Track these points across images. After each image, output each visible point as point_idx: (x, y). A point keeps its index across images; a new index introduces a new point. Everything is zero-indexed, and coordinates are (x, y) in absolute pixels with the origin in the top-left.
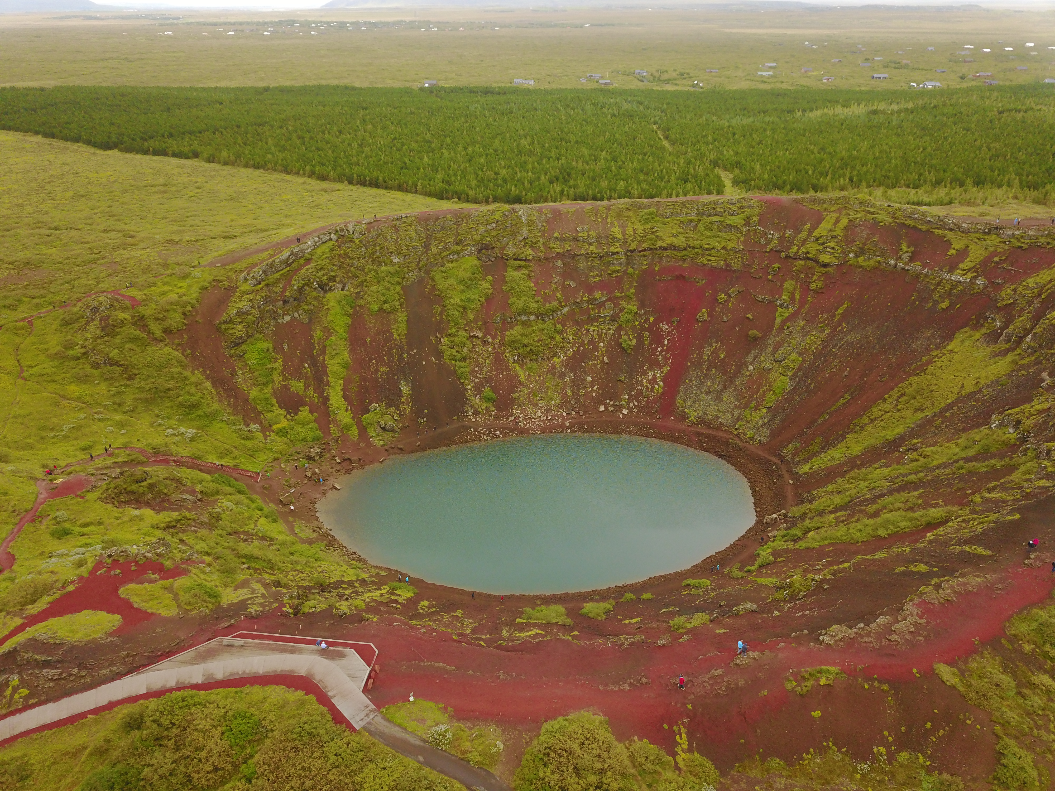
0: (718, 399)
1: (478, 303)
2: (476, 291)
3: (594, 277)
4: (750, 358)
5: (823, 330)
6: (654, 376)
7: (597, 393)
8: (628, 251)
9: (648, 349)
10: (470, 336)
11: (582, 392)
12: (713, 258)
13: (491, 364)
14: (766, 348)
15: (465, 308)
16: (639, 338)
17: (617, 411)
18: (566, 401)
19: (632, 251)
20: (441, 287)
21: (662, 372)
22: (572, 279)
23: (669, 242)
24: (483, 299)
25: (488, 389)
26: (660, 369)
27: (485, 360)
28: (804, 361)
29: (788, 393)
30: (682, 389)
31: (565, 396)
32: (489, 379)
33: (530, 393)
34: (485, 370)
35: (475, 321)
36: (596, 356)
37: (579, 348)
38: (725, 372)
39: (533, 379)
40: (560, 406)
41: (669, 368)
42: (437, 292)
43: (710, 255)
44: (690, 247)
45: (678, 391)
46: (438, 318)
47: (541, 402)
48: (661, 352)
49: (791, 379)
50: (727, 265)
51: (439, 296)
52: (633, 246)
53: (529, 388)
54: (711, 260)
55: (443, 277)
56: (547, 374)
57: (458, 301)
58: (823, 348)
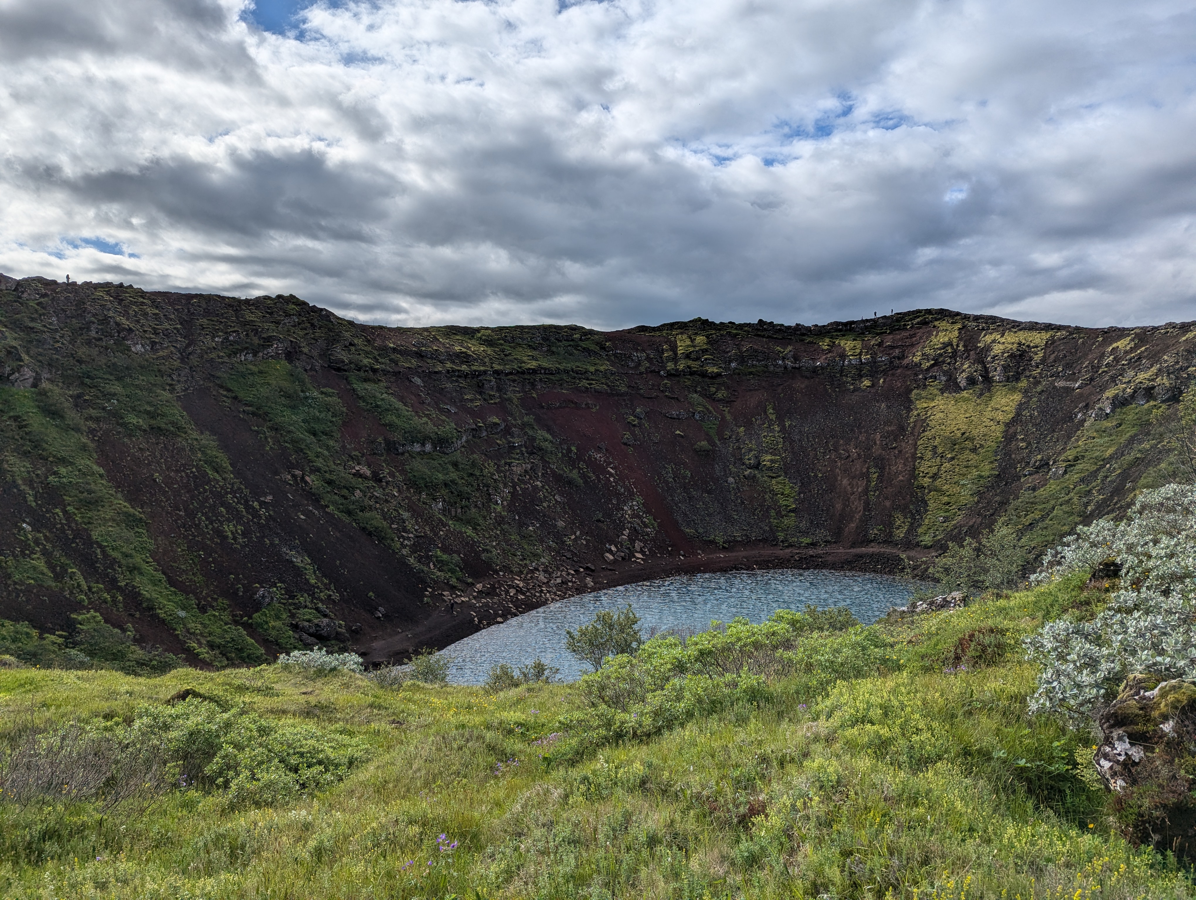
1: (331, 425)
3: (471, 401)
4: (719, 472)
5: (770, 430)
6: (632, 509)
7: (585, 539)
9: (599, 481)
10: (352, 474)
12: (594, 382)
14: (728, 460)
18: (557, 555)
20: (250, 399)
23: (533, 365)
28: (783, 459)
29: (800, 490)
30: (678, 517)
36: (544, 497)
37: (514, 488)
40: (556, 563)
41: (641, 498)
42: (247, 409)
44: (561, 371)
45: (676, 521)
48: (615, 482)
49: (789, 478)
51: (253, 413)
58: (790, 443)
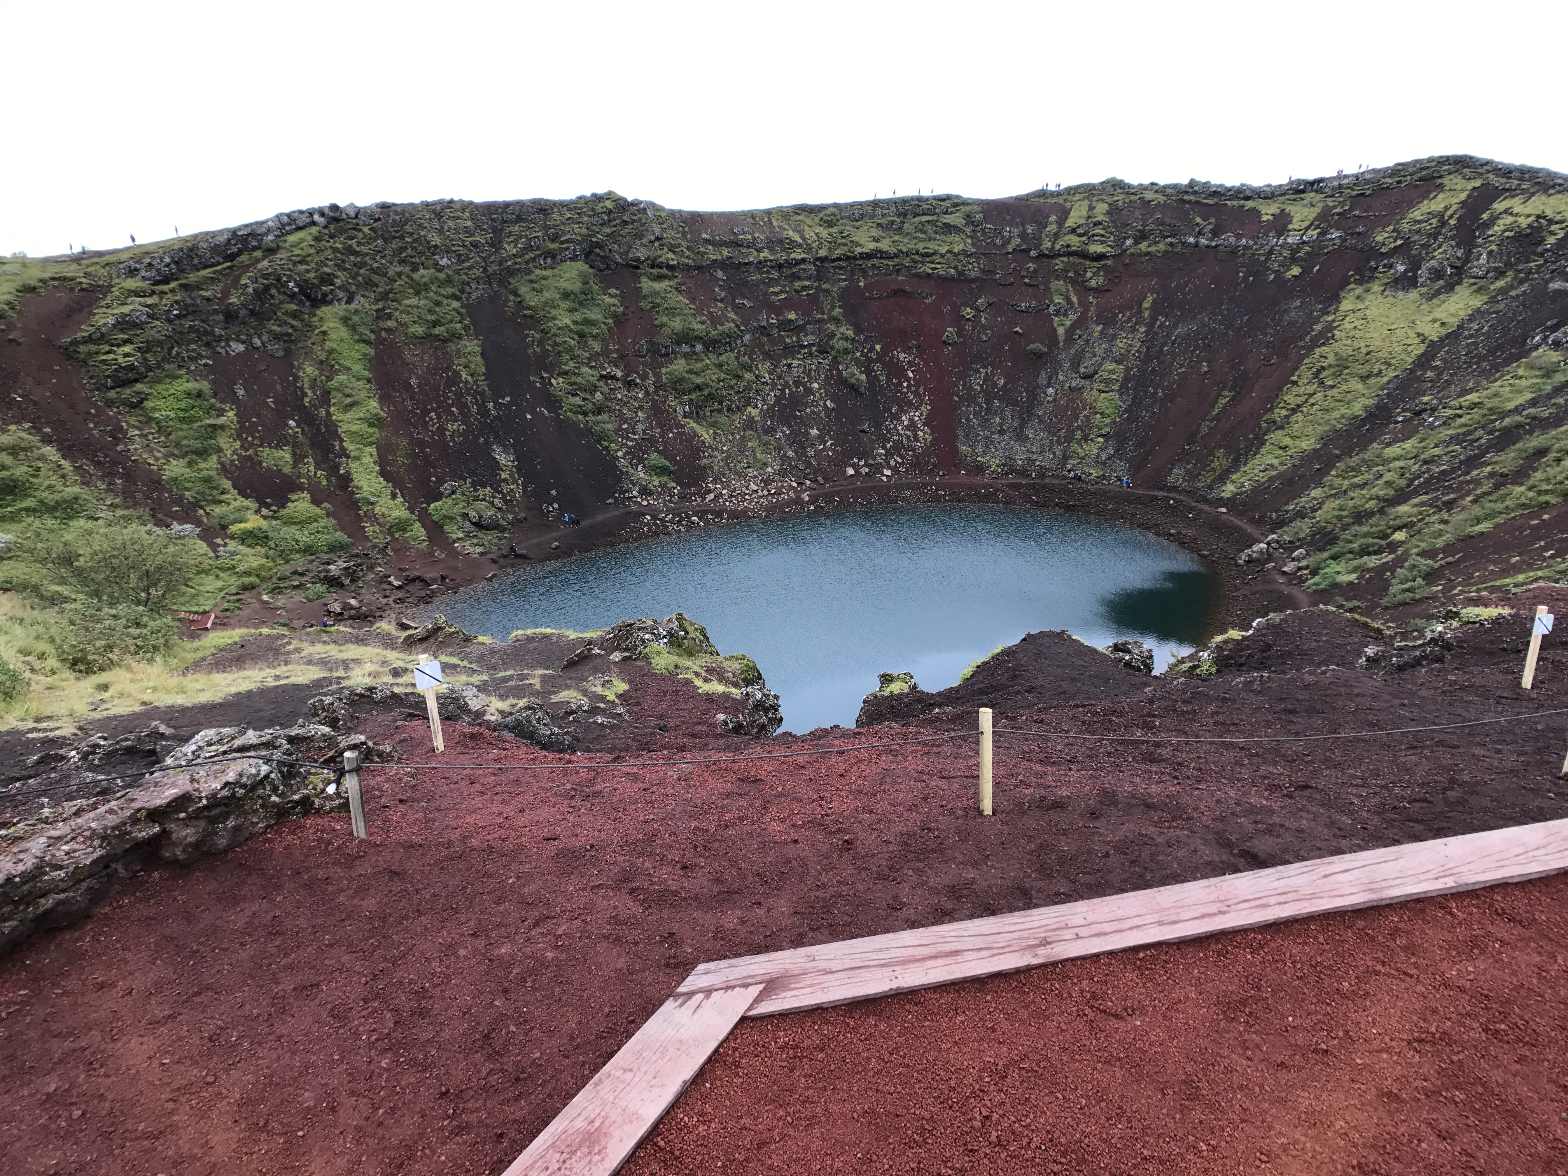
0: (1021, 437)
1: (603, 326)
2: (597, 310)
3: (776, 294)
4: (1042, 380)
5: (1133, 330)
6: (911, 420)
7: (834, 451)
9: (888, 386)
10: (602, 376)
11: (811, 452)
13: (648, 418)
14: (1061, 366)
15: (582, 335)
16: (868, 372)
17: (874, 473)
18: (790, 465)
20: (533, 304)
21: (921, 415)
22: (745, 297)
24: (611, 321)
25: (654, 455)
26: (917, 409)
27: (636, 413)
28: (1128, 369)
29: (1126, 411)
30: (960, 432)
31: (784, 458)
32: (651, 441)
33: (728, 457)
34: (640, 427)
35: (606, 352)
36: (813, 401)
37: (782, 391)
38: (1015, 403)
39: (723, 440)
40: (783, 473)
41: (929, 407)
42: (528, 312)
43: (932, 262)
44: (902, 253)
45: (957, 436)
46: (538, 350)
47: (750, 470)
48: (909, 387)
49: (1121, 394)
50: (960, 273)
51: (531, 317)
53: (723, 452)
54: (936, 269)
55: (534, 289)
56: (744, 430)
57: (569, 322)
58: (1148, 348)
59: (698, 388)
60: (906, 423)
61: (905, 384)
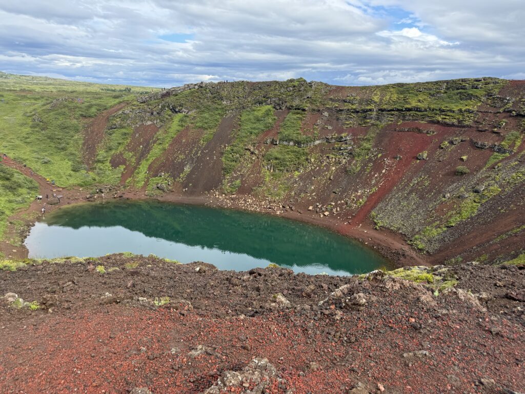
1: (260, 131)
2: (262, 124)
3: (347, 124)
4: (450, 188)
6: (363, 193)
8: (379, 110)
10: (245, 149)
11: (303, 195)
12: (448, 117)
14: (469, 182)
16: (364, 166)
17: (321, 212)
18: (288, 198)
19: (382, 110)
20: (243, 120)
21: (370, 191)
22: (331, 125)
23: (414, 105)
26: (370, 189)
27: (248, 164)
28: (502, 192)
30: (380, 205)
31: (288, 195)
32: (243, 176)
33: (266, 189)
34: (244, 170)
35: (253, 141)
36: (325, 174)
37: (316, 167)
38: (423, 197)
39: (273, 182)
40: (281, 201)
42: (240, 123)
43: (446, 115)
44: (430, 109)
45: (377, 206)
46: (232, 136)
47: (269, 196)
48: (376, 178)
49: (482, 206)
50: (459, 122)
52: (385, 107)
53: (268, 186)
54: (445, 118)
55: (247, 115)
56: (285, 180)
59: (276, 159)
60: (359, 194)
61: (376, 175)
